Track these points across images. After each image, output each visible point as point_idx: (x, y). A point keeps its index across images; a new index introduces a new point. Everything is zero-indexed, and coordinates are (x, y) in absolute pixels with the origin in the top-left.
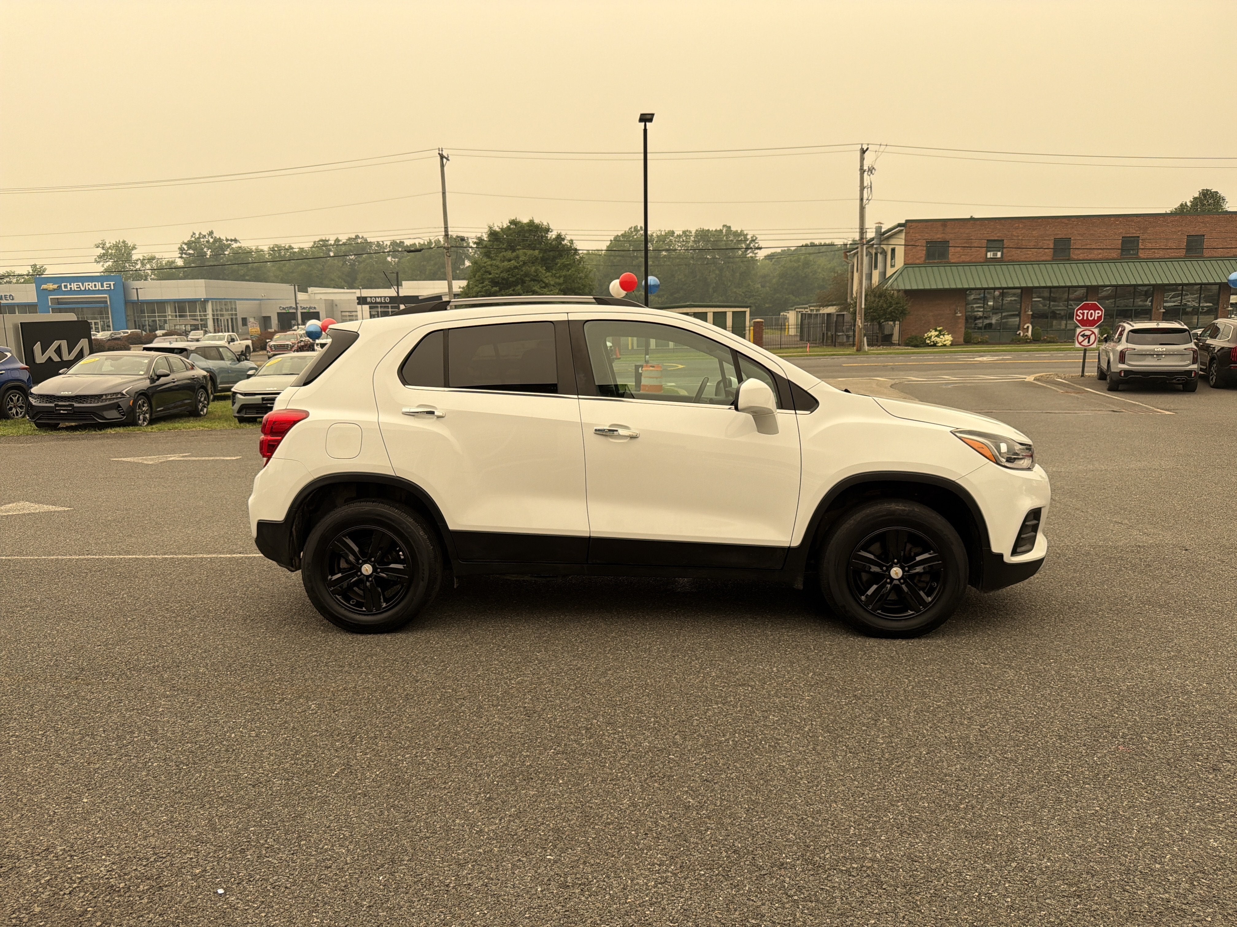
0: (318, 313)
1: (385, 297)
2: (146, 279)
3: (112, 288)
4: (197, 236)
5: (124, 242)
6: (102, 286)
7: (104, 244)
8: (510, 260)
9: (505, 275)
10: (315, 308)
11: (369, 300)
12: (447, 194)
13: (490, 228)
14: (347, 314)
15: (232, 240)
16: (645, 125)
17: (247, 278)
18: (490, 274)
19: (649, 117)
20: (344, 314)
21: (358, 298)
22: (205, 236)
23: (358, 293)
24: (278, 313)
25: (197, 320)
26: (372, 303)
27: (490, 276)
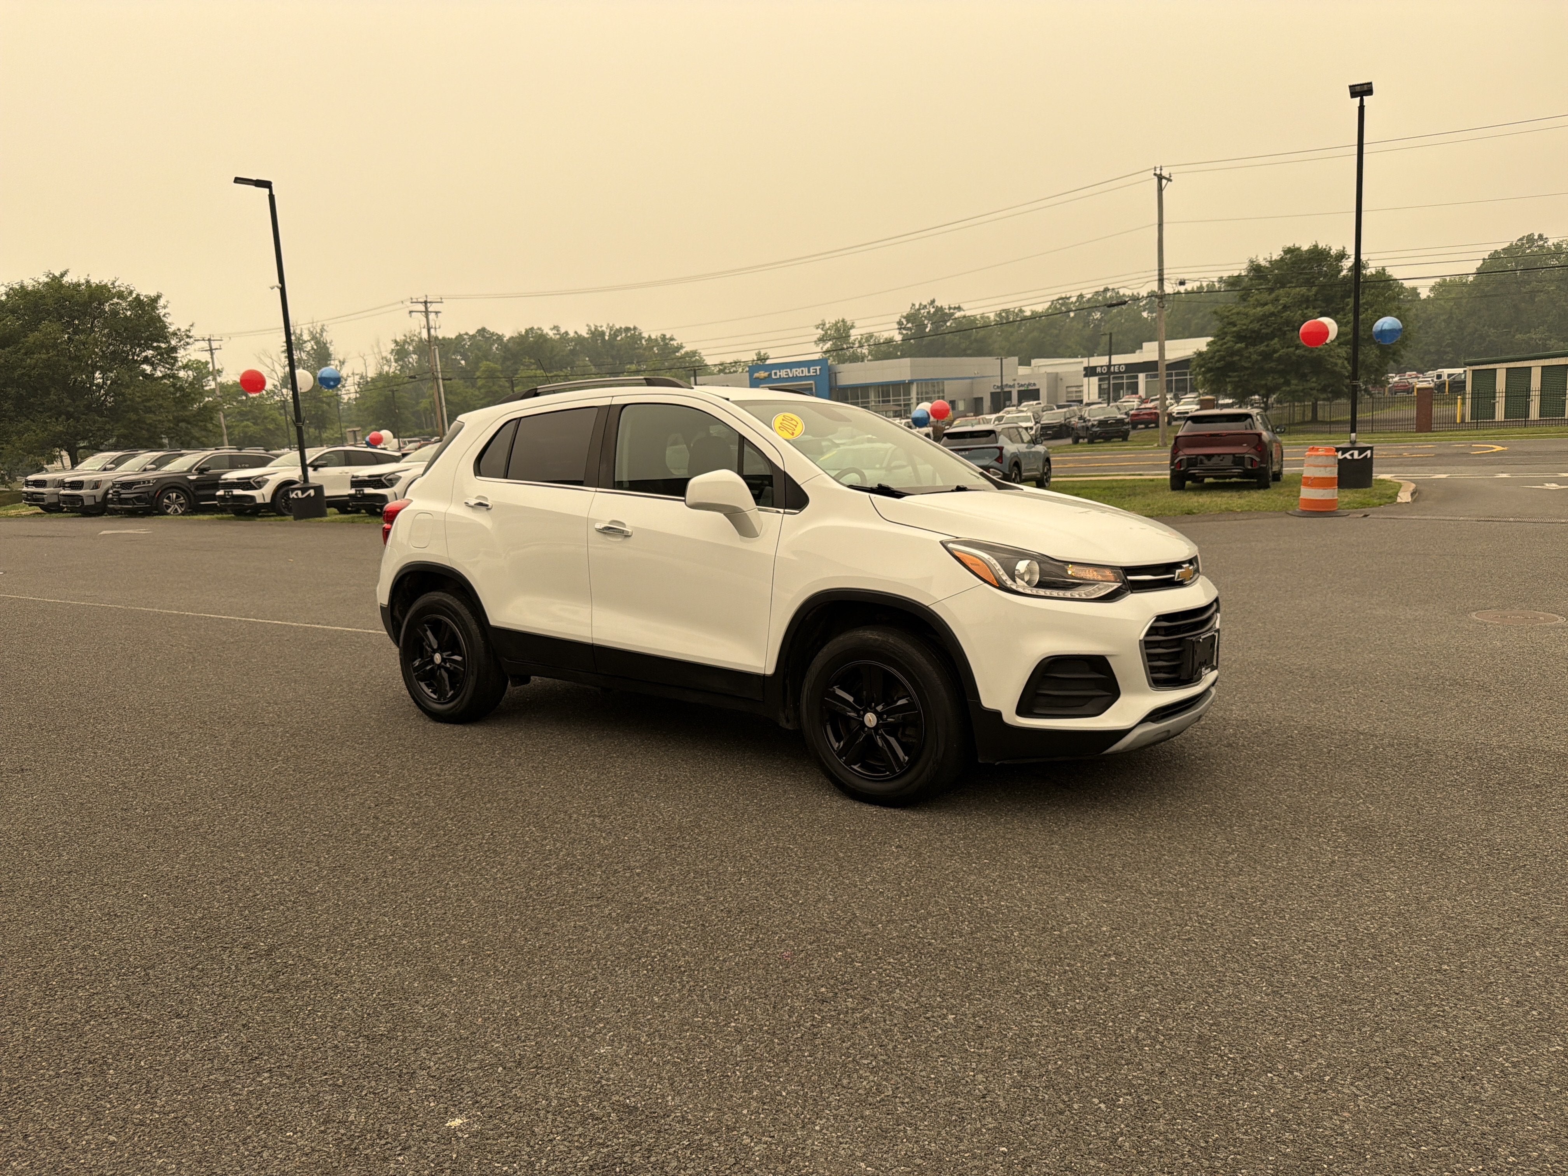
0: (1038, 390)
1: (1120, 365)
2: (863, 361)
3: (818, 373)
4: (917, 307)
5: (843, 321)
6: (809, 372)
7: (824, 325)
8: (1266, 304)
9: (1256, 326)
10: (1034, 384)
11: (1099, 370)
12: (1165, 226)
13: (1252, 262)
14: (1074, 389)
15: (955, 308)
16: (1362, 101)
17: (969, 352)
18: (1235, 326)
19: (1365, 88)
20: (1070, 389)
21: (1086, 369)
22: (925, 306)
23: (1085, 362)
24: (992, 394)
25: (900, 405)
26: (1102, 374)
27: (1235, 329)
